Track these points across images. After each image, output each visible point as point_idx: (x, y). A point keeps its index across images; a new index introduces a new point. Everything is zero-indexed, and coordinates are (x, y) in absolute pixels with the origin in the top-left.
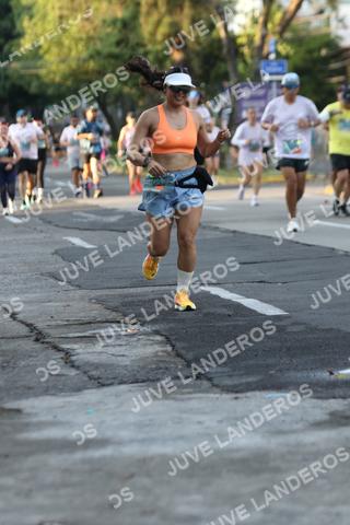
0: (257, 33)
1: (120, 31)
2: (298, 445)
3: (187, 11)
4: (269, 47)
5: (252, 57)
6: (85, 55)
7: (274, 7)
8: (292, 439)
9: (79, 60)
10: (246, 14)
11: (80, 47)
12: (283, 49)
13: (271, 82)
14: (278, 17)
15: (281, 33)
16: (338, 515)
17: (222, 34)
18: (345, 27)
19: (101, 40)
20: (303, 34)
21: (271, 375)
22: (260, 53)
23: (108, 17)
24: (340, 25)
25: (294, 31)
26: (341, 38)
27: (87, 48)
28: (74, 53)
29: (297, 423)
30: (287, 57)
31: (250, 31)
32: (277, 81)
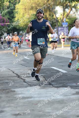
0: (62, 17)
1: (35, 17)
2: (70, 98)
3: (48, 13)
4: (64, 20)
5: (61, 22)
6: (28, 21)
7: (65, 12)
8: (69, 97)
9: (27, 22)
10: (60, 13)
11: (27, 20)
12: (67, 20)
13: (65, 27)
14: (66, 14)
15: (67, 17)
16: (78, 112)
17: (55, 17)
19: (31, 18)
20: (71, 17)
21: (64, 84)
22: (62, 21)
23: (33, 14)
24: (78, 15)
25: (69, 17)
26: (78, 18)
27: (28, 20)
28: (26, 21)
29: (70, 94)
30: (68, 22)
31: (60, 17)
32: (66, 27)
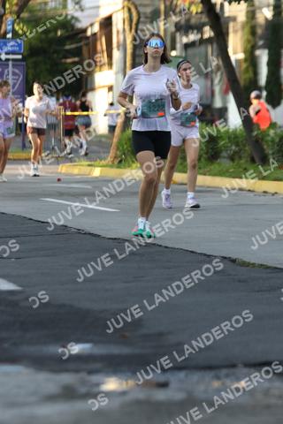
4: (7, 27)
13: (7, 60)
15: (18, 14)
18: (82, 9)
20: (40, 14)
21: (5, 349)
24: (77, 7)
25: (31, 11)
26: (77, 19)
32: (14, 60)
